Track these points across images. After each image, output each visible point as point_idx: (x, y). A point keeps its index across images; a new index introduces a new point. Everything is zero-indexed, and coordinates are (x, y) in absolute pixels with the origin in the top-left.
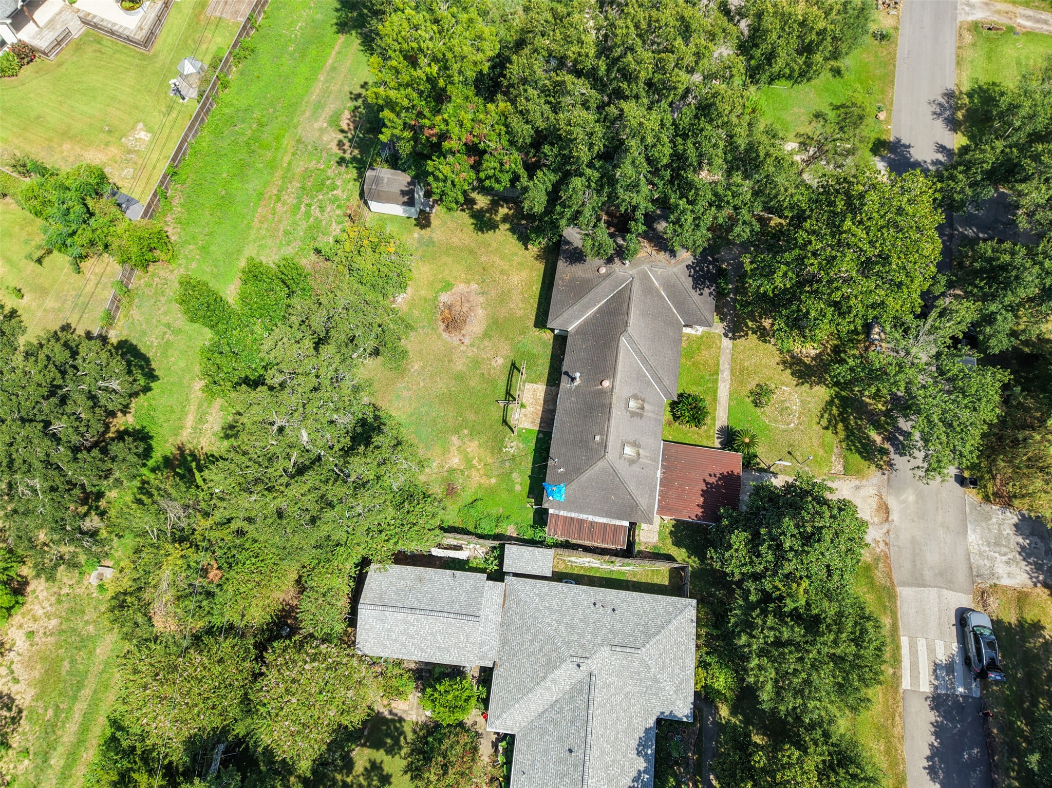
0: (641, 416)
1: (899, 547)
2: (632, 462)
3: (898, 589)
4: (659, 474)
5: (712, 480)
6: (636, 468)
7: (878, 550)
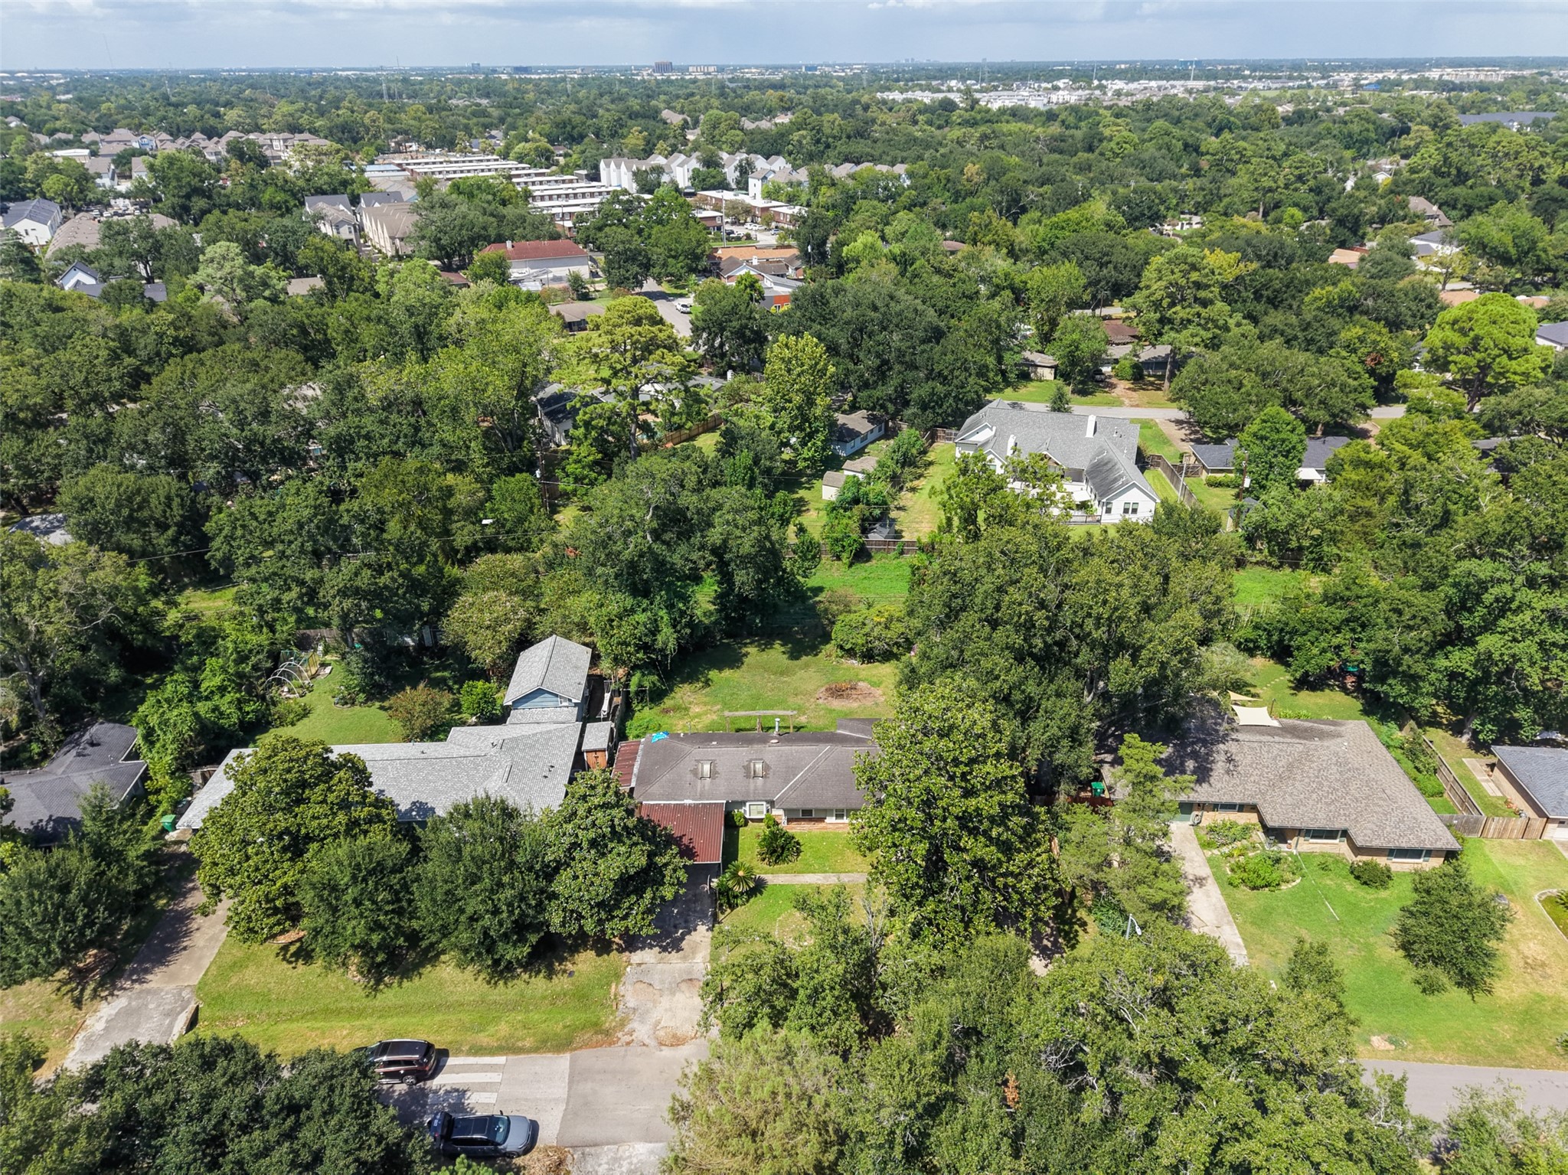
0: (748, 776)
1: (625, 1056)
2: (695, 772)
3: (568, 1055)
4: (687, 802)
5: (685, 841)
6: (689, 777)
7: (620, 1035)
